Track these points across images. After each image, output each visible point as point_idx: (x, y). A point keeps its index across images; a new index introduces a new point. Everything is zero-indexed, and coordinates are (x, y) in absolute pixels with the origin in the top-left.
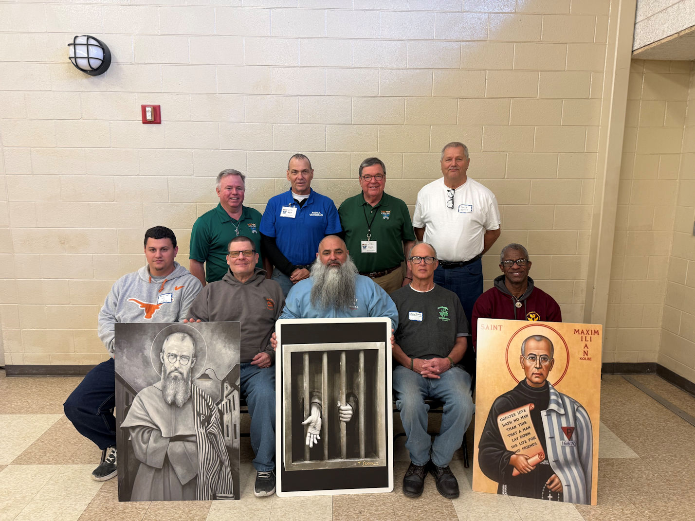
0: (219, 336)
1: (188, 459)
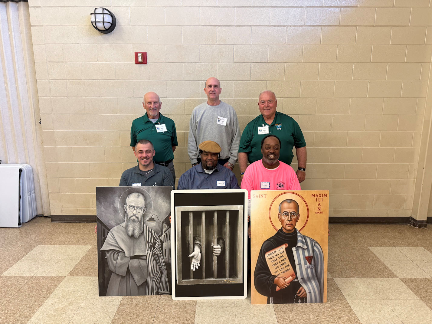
1: (141, 270)
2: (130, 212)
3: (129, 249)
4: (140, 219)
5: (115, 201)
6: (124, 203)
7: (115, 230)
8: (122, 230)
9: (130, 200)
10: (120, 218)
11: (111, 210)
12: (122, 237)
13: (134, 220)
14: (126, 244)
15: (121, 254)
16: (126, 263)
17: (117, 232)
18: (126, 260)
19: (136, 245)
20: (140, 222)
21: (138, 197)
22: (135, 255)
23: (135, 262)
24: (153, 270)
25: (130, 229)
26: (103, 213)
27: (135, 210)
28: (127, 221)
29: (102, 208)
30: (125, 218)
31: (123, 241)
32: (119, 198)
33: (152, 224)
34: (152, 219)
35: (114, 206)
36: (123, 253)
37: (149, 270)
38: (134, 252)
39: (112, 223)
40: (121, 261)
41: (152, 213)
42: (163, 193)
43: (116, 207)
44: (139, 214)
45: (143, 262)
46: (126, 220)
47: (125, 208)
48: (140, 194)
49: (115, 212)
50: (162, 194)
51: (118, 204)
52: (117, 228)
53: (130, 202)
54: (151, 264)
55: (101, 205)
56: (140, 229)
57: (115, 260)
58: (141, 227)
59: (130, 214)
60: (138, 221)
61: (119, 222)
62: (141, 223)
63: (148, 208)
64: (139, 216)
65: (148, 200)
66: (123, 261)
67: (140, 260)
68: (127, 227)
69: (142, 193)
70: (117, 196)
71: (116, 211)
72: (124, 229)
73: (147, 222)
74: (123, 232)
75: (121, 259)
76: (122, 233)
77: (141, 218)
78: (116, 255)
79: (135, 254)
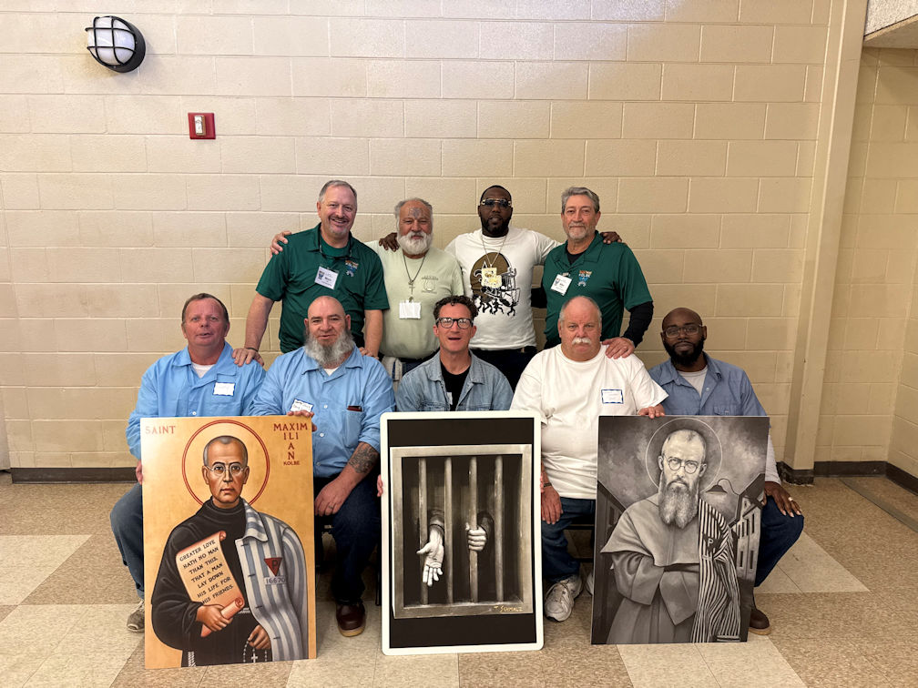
0: (739, 436)
1: (686, 593)
2: (671, 472)
3: (663, 549)
4: (691, 488)
5: (640, 447)
6: (658, 452)
7: (634, 510)
8: (650, 510)
9: (672, 446)
10: (649, 485)
11: (628, 467)
12: (651, 525)
13: (678, 490)
14: (657, 541)
15: (644, 560)
16: (655, 579)
17: (641, 515)
18: (654, 573)
19: (679, 543)
20: (691, 495)
21: (690, 439)
22: (675, 562)
23: (674, 578)
24: (710, 594)
25: (670, 507)
26: (611, 472)
27: (682, 468)
28: (662, 491)
29: (610, 462)
30: (658, 485)
31: (651, 533)
32: (648, 442)
33: (718, 499)
34: (717, 489)
35: (636, 458)
36: (651, 559)
37: (703, 593)
38: (673, 558)
39: (630, 493)
40: (644, 575)
41: (719, 476)
42: (747, 431)
43: (639, 461)
44: (690, 476)
45: (690, 578)
46: (660, 488)
47: (660, 461)
48: (695, 433)
49: (638, 471)
50: (745, 433)
51: (644, 454)
52: (641, 505)
53: (672, 450)
54: (708, 583)
55: (608, 455)
56: (691, 509)
57: (630, 573)
58: (692, 505)
59: (670, 477)
60: (688, 491)
61: (646, 494)
62: (694, 497)
63: (711, 464)
64: (691, 480)
65: (713, 447)
66: (649, 576)
67: (686, 574)
68: (662, 503)
69: (700, 430)
70: (644, 437)
71: (639, 468)
72: (655, 509)
73: (707, 495)
74: (653, 514)
75: (645, 571)
76: (650, 516)
77: (695, 485)
78: (633, 563)
79: (675, 560)
